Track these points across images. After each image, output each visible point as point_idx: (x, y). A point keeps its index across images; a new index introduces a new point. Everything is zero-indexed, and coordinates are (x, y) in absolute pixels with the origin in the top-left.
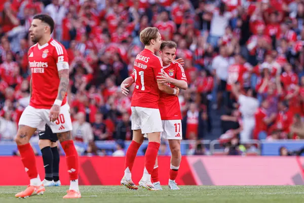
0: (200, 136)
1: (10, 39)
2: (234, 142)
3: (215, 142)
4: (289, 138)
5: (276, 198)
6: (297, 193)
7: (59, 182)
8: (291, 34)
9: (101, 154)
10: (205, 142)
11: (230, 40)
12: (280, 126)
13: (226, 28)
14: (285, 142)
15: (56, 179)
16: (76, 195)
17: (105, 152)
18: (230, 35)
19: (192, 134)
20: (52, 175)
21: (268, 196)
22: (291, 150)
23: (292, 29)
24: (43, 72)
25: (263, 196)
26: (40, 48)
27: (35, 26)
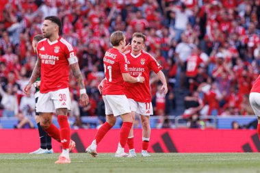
0: (167, 112)
1: (10, 34)
2: (195, 117)
3: (179, 117)
4: (239, 114)
5: (229, 163)
6: (246, 159)
7: (52, 150)
8: (240, 29)
9: (86, 127)
10: (171, 117)
11: (190, 34)
12: (232, 104)
13: (187, 25)
14: (236, 117)
15: (50, 148)
16: (66, 161)
17: (89, 125)
18: (191, 30)
19: (161, 111)
20: (46, 145)
21: (223, 161)
22: (241, 124)
23: (241, 25)
24: (54, 64)
25: (218, 161)
26: (51, 43)
27: (46, 25)
